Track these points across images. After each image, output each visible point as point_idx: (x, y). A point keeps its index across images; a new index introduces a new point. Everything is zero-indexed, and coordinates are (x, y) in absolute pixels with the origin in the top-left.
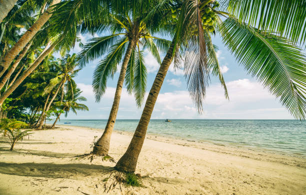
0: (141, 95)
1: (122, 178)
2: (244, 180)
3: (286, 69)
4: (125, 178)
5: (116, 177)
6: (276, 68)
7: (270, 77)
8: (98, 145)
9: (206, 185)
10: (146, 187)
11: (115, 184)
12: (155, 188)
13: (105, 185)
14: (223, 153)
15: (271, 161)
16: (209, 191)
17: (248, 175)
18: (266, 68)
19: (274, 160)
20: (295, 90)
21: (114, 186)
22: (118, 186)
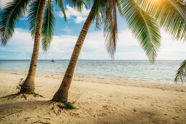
0: (47, 41)
1: (62, 106)
2: (124, 96)
3: (150, 36)
4: (64, 106)
5: (59, 106)
6: (146, 35)
7: (143, 40)
8: (26, 86)
9: (109, 102)
10: (79, 109)
11: (60, 110)
12: (84, 108)
13: (54, 112)
14: (106, 83)
15: (131, 86)
16: (112, 104)
17: (125, 94)
18: (142, 34)
19: (132, 85)
20: (152, 48)
21: (60, 111)
22: (62, 111)
